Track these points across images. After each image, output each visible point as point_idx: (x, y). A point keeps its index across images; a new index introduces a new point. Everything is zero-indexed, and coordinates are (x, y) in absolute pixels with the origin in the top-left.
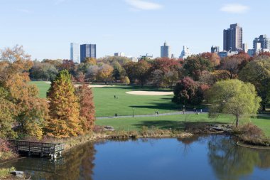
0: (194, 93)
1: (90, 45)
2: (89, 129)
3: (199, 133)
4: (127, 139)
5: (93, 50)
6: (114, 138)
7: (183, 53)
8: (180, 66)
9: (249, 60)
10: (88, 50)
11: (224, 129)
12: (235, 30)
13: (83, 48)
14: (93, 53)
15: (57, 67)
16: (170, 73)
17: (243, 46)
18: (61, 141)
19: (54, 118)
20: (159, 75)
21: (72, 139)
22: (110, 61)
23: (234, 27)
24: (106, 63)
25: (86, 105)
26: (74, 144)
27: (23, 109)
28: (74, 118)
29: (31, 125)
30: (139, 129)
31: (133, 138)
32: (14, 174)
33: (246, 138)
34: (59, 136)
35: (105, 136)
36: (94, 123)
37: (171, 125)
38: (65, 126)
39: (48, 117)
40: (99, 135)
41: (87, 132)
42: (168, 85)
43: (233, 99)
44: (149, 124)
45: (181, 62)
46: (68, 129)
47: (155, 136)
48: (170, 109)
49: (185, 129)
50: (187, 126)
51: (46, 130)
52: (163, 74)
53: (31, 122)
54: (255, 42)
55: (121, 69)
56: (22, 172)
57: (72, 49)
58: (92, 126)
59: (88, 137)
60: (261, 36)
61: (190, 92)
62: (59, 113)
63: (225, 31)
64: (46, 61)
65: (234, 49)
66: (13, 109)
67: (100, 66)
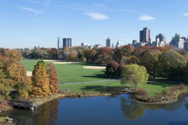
0: (116, 70)
1: (68, 39)
2: (55, 92)
3: (115, 93)
4: (75, 97)
5: (70, 41)
6: (68, 97)
7: (118, 44)
8: (113, 52)
9: (146, 52)
10: (67, 41)
11: (129, 91)
12: (146, 31)
13: (64, 40)
14: (70, 43)
15: (48, 52)
16: (107, 56)
17: (150, 40)
18: (39, 99)
19: (35, 87)
20: (101, 57)
21: (45, 98)
22: (77, 48)
23: (145, 29)
24: (74, 50)
25: (53, 79)
26: (45, 101)
27: (17, 83)
28: (46, 86)
29: (21, 91)
30: (83, 91)
31: (79, 96)
32: (7, 120)
33: (139, 97)
34: (37, 96)
35: (63, 95)
36: (58, 88)
37: (101, 88)
38: (40, 91)
39: (31, 86)
40: (60, 95)
41: (54, 93)
42: (106, 63)
43: (133, 75)
44: (89, 88)
45: (114, 50)
46: (42, 92)
47: (91, 95)
48: (103, 78)
49: (107, 91)
50: (109, 89)
51: (30, 93)
52: (104, 57)
53: (22, 89)
54: (157, 37)
55: (82, 53)
56: (12, 119)
57: (58, 41)
58: (57, 90)
59: (54, 96)
60: (160, 34)
61: (114, 69)
62: (38, 84)
63: (140, 31)
64: (42, 49)
65: (145, 41)
66: (11, 83)
67: (71, 51)
